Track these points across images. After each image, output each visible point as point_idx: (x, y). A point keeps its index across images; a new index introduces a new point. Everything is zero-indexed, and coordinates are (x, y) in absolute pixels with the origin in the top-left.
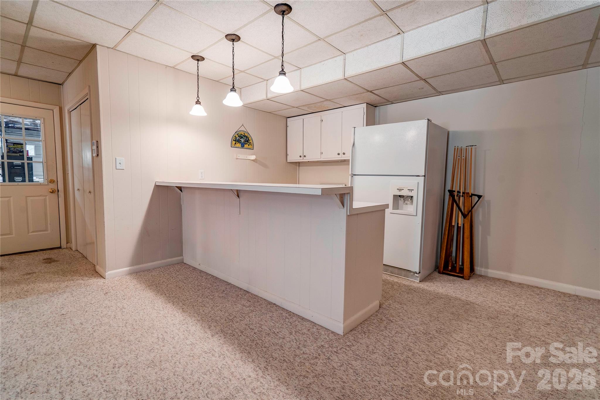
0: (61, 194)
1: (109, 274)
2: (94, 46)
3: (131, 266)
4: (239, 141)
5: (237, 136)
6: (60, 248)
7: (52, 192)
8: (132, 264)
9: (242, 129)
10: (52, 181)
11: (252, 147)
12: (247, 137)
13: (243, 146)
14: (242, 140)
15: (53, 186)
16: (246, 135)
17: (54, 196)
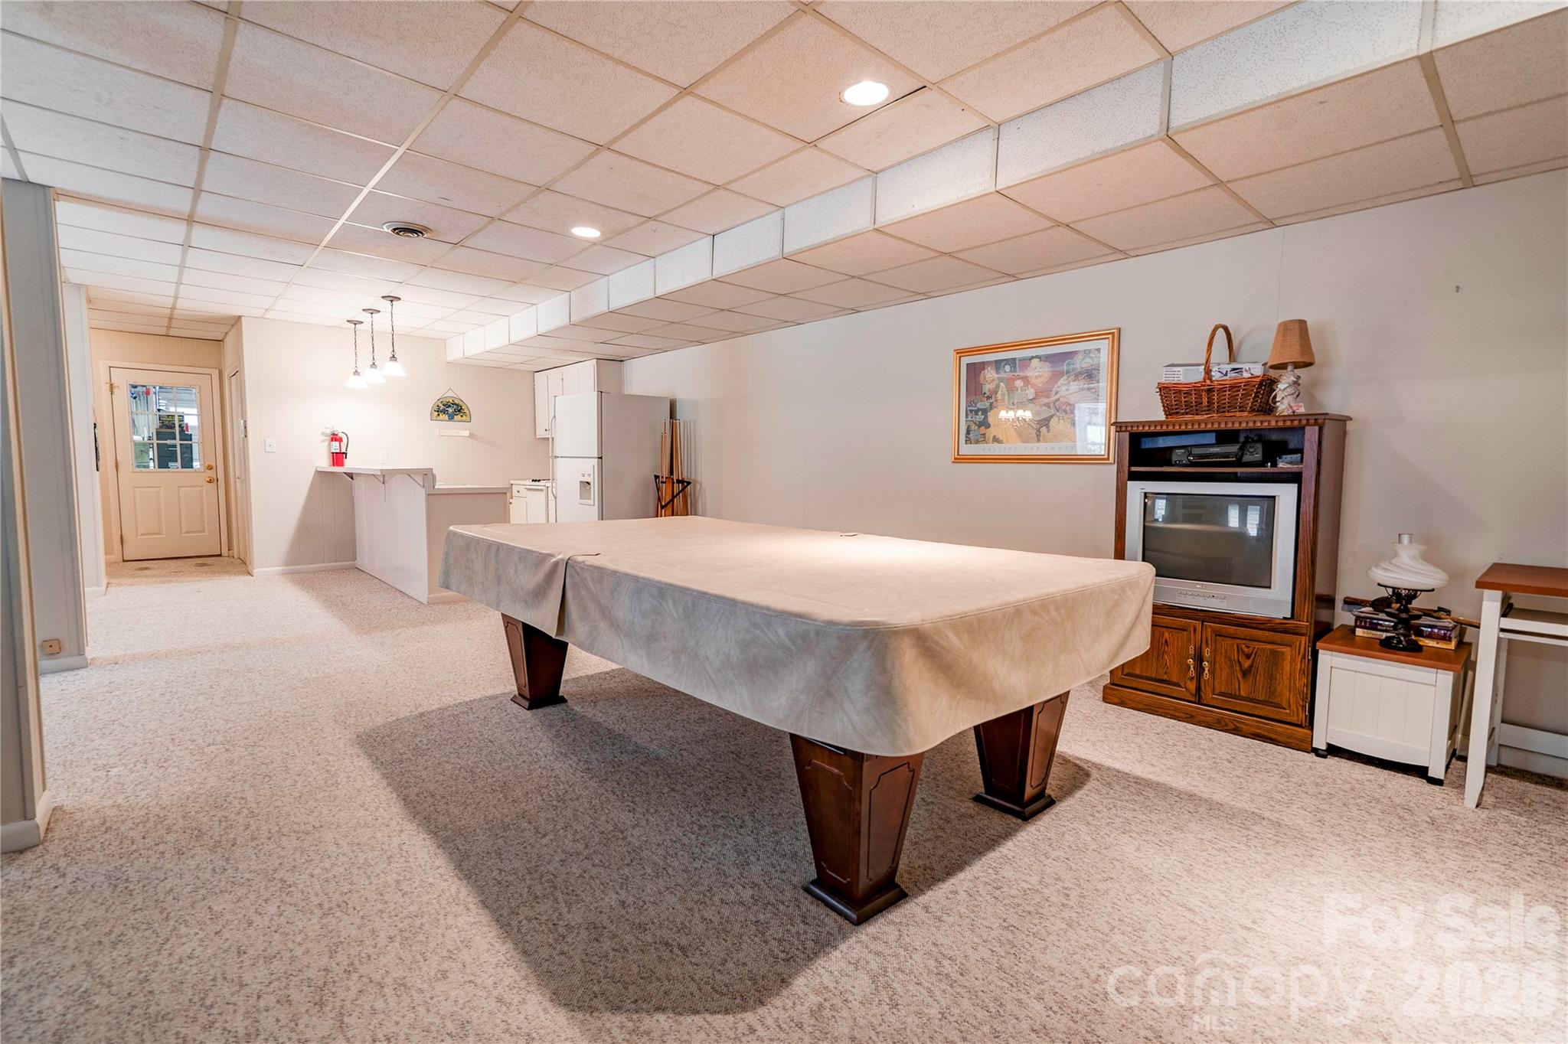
0: (221, 483)
1: (256, 571)
2: (240, 317)
3: (287, 565)
4: (444, 412)
5: (441, 405)
6: (220, 555)
7: (210, 482)
8: (287, 564)
9: (450, 394)
10: (210, 468)
11: (468, 418)
12: (458, 405)
13: (451, 418)
14: (450, 410)
15: (211, 474)
16: (456, 402)
17: (213, 486)
